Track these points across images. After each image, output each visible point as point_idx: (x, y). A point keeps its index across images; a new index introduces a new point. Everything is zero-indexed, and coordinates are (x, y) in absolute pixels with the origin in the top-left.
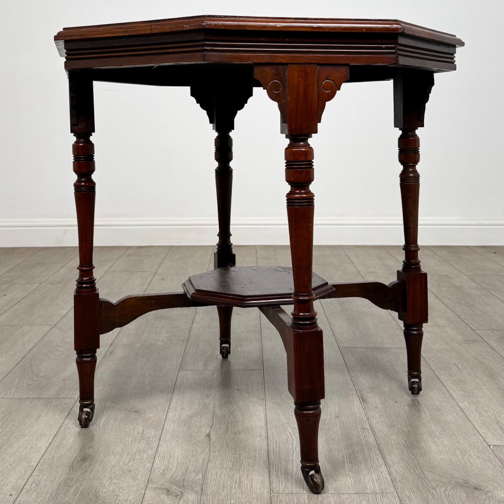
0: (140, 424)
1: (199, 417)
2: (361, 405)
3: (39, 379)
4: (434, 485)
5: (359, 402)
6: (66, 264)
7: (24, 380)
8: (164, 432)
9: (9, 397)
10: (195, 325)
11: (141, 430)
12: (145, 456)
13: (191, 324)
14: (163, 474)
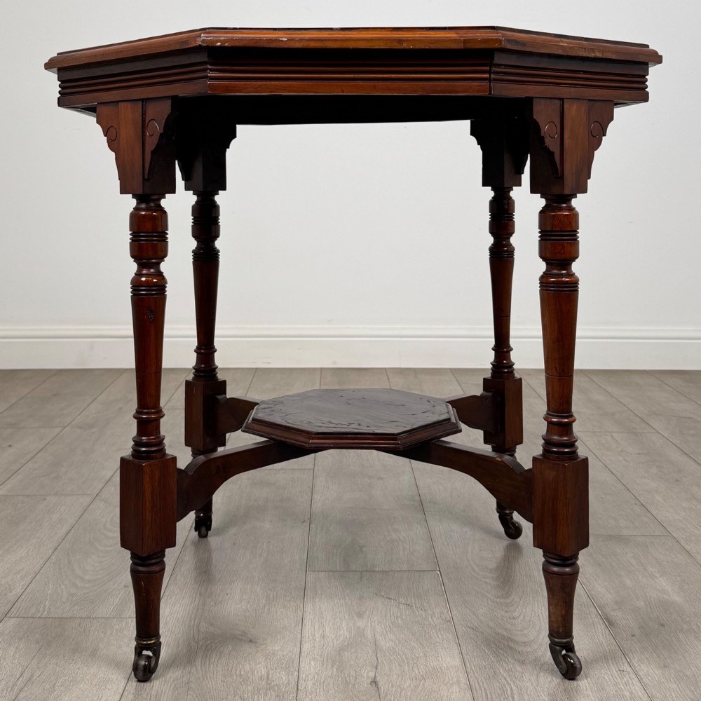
0: (260, 663)
1: (353, 650)
2: (607, 631)
3: (87, 586)
5: (603, 626)
6: (98, 396)
7: (62, 587)
8: (303, 676)
9: (43, 616)
10: (316, 497)
11: (264, 672)
13: (310, 494)
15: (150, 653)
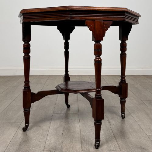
1: (60, 128)
2: (109, 124)
3: (9, 117)
4: (131, 148)
10: (58, 100)
11: (42, 132)
12: (43, 140)
14: (49, 146)
15: (98, 142)
